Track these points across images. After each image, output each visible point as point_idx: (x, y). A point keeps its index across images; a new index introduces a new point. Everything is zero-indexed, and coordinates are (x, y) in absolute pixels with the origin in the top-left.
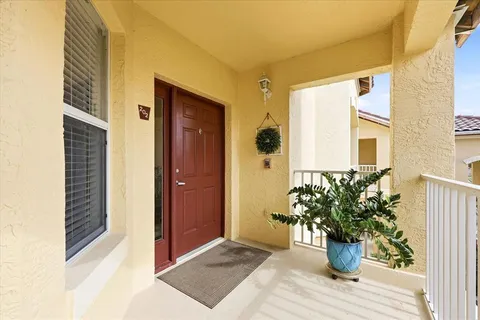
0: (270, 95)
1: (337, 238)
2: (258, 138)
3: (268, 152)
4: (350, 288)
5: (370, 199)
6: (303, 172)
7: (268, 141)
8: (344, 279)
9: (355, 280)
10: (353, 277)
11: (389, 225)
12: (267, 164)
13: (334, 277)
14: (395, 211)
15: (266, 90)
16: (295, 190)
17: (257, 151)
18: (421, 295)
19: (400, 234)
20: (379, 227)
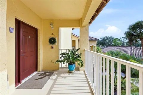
0: (53, 28)
1: (71, 64)
2: (49, 40)
3: (53, 44)
4: (73, 74)
5: (76, 55)
6: (62, 49)
7: (53, 41)
8: (72, 72)
9: (74, 72)
10: (73, 72)
11: (80, 59)
12: (52, 48)
13: (70, 73)
14: (81, 56)
15: (52, 27)
16: (61, 54)
17: (49, 44)
18: (84, 71)
19: (82, 60)
20: (79, 60)
